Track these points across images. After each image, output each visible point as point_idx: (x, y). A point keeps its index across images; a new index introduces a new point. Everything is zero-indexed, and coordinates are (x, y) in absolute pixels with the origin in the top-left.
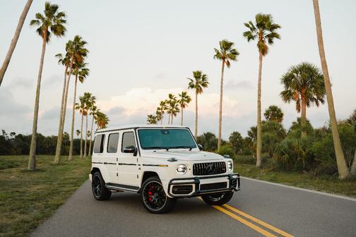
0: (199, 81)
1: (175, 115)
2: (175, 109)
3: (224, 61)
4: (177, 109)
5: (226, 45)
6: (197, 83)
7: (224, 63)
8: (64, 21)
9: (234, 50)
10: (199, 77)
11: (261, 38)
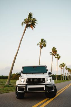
8: (46, 43)
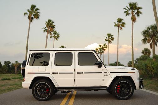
0: (110, 38)
1: (102, 54)
2: (102, 52)
3: (119, 28)
4: (102, 51)
5: (120, 20)
6: (109, 39)
7: (119, 29)
8: (39, 13)
9: (123, 22)
10: (110, 36)
11: (133, 14)
